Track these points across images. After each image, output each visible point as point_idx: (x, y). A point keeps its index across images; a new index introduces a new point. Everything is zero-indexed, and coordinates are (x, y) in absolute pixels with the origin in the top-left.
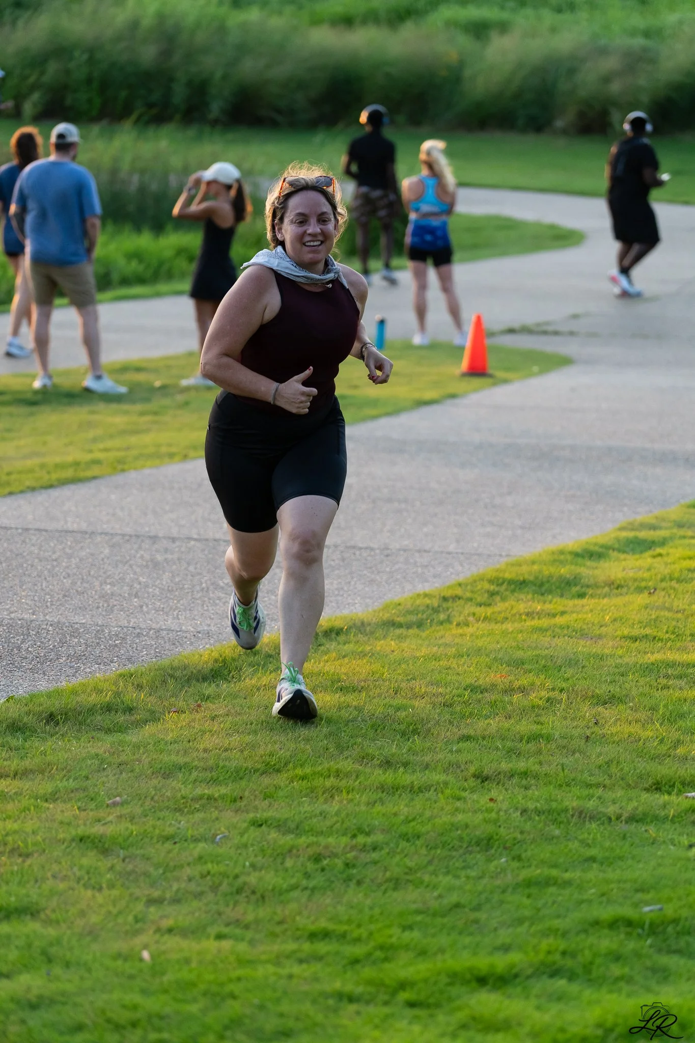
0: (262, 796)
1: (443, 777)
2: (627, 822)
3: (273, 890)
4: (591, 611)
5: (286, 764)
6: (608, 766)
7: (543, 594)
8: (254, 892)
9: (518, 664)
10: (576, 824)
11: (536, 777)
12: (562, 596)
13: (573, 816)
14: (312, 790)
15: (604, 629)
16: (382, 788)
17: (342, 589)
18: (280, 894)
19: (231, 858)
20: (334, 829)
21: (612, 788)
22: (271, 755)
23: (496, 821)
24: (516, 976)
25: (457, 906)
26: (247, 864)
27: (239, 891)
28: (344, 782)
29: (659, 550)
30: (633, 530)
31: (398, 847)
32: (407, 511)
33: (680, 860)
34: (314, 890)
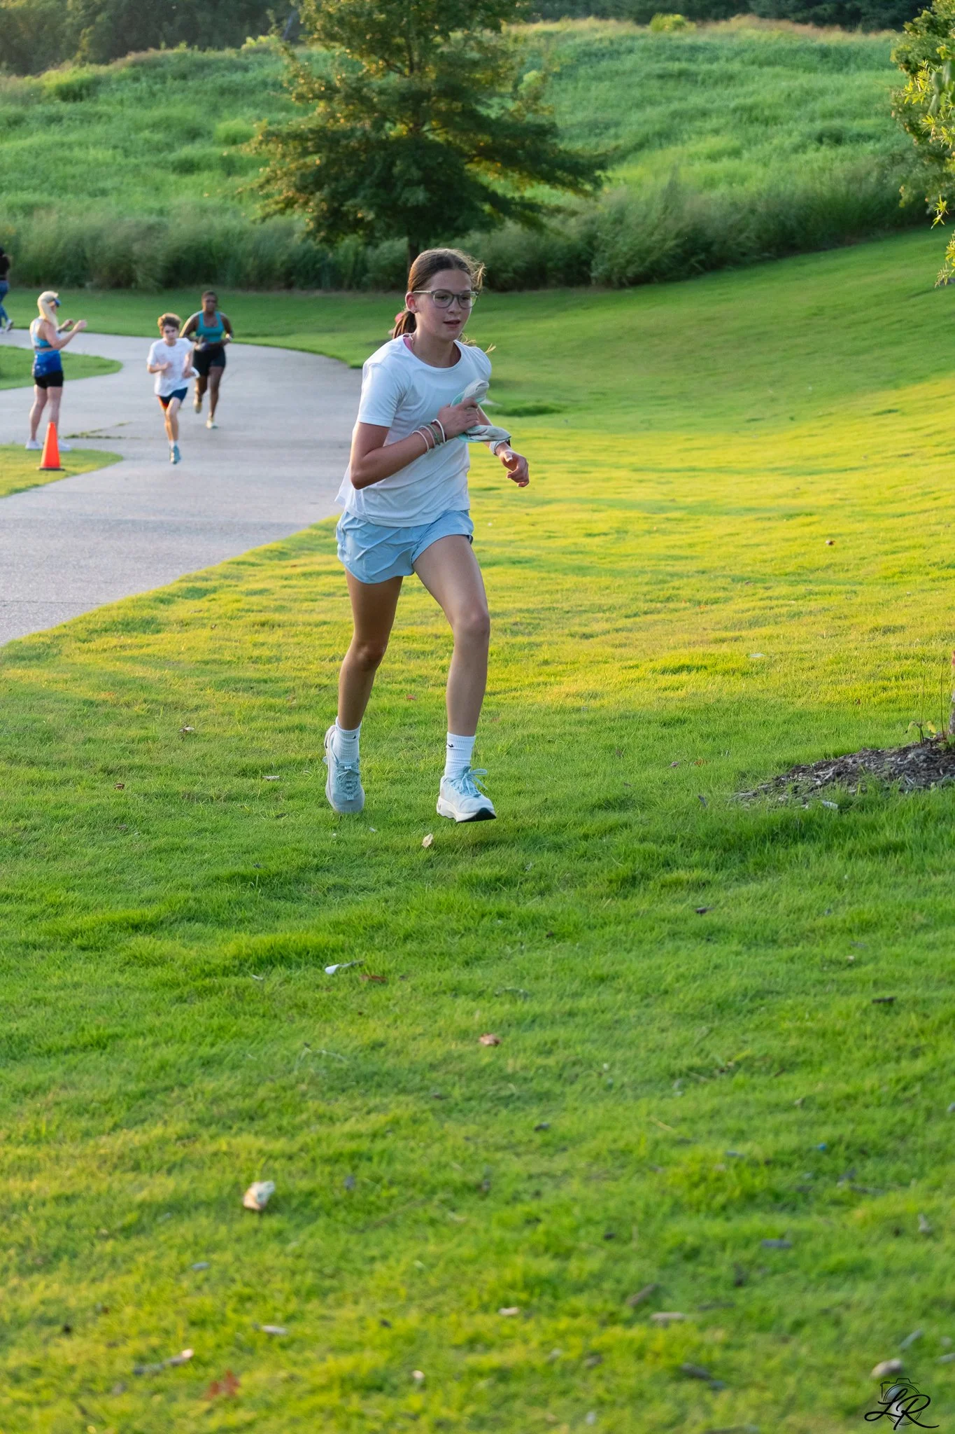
2: (225, 801)
4: (169, 642)
6: (204, 759)
7: (130, 632)
9: (122, 683)
10: (186, 804)
11: (150, 769)
12: (145, 632)
13: (183, 798)
15: (181, 657)
16: (32, 782)
21: (209, 774)
23: (126, 804)
24: (162, 922)
25: (107, 870)
29: (213, 596)
30: (190, 581)
31: (52, 827)
32: (15, 572)
33: (272, 828)
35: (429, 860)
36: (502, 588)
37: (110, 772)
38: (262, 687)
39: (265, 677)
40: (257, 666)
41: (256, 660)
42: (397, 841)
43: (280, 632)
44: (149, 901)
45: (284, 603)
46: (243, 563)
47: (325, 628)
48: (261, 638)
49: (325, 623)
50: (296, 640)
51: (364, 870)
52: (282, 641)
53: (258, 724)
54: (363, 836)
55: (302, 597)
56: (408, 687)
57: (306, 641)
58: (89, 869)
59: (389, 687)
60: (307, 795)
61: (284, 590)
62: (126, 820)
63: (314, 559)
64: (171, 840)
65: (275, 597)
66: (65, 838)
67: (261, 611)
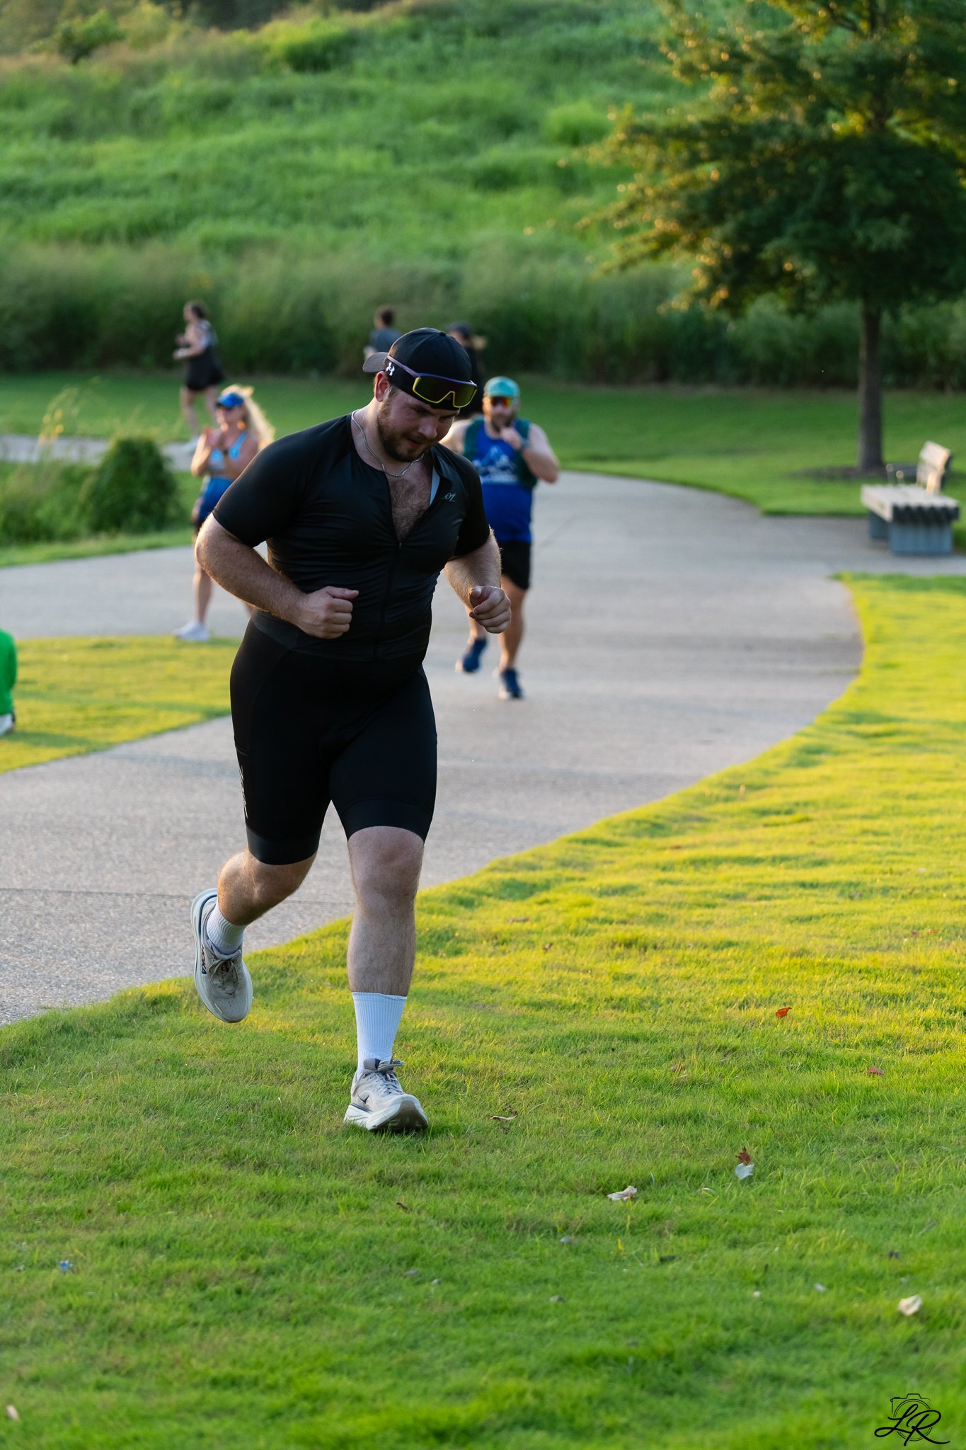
0: (114, 1211)
2: (576, 1233)
3: (155, 1326)
4: (477, 971)
5: (137, 1168)
6: (539, 1165)
8: (130, 1330)
10: (514, 1237)
12: (435, 953)
13: (509, 1228)
14: (177, 1199)
15: (497, 996)
16: (262, 1195)
17: (158, 947)
18: (165, 1332)
19: (94, 1288)
20: (216, 1249)
21: (548, 1190)
22: (117, 1157)
23: (417, 1236)
24: (482, 1429)
25: (391, 1343)
26: (116, 1294)
27: (111, 1330)
28: (214, 1189)
29: (544, 895)
30: (507, 870)
31: (300, 1270)
32: (220, 850)
33: (655, 1280)
34: (207, 1326)
35: (913, 1339)
37: (391, 1182)
38: (631, 1048)
39: (635, 1032)
40: (621, 1014)
41: (619, 1004)
42: (861, 1308)
43: (657, 958)
44: (460, 1394)
45: (662, 910)
46: (593, 841)
47: (730, 952)
48: (625, 967)
49: (730, 944)
50: (683, 971)
51: (804, 1354)
52: (661, 972)
53: (630, 1109)
54: (802, 1298)
55: (690, 899)
56: (870, 1053)
57: (700, 973)
58: (361, 1339)
59: (838, 1052)
60: (709, 1228)
61: (661, 887)
62: (418, 1261)
63: (709, 837)
64: (492, 1295)
65: (647, 898)
66: (321, 1288)
67: (624, 922)
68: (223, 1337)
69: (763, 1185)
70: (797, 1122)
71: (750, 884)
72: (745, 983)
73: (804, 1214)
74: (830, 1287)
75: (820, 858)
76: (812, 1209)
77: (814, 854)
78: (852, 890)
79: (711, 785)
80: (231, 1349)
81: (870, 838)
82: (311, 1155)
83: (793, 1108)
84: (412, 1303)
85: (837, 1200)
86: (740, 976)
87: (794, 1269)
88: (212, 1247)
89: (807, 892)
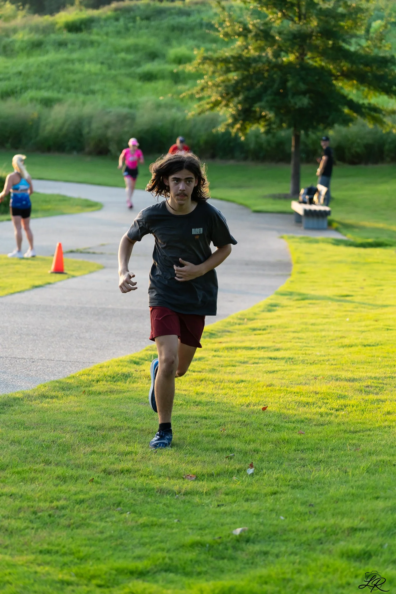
1: (87, 472)
2: (184, 495)
3: (17, 529)
4: (142, 390)
5: (8, 466)
7: (115, 382)
8: (7, 530)
10: (159, 496)
12: (125, 382)
13: (157, 492)
14: (24, 479)
16: (58, 477)
17: (14, 378)
18: (20, 531)
20: (41, 499)
21: (173, 477)
23: (120, 495)
24: (149, 572)
25: (111, 537)
28: (39, 475)
30: (153, 350)
31: (74, 507)
32: (38, 340)
33: (216, 513)
34: (37, 529)
35: (319, 540)
36: (358, 363)
37: (109, 473)
38: (204, 421)
39: (205, 415)
40: (199, 407)
41: (198, 404)
42: (299, 526)
43: (213, 386)
44: (139, 558)
45: (215, 368)
47: (243, 384)
48: (201, 389)
49: (242, 381)
50: (224, 392)
51: (277, 543)
52: (215, 392)
53: (204, 446)
54: (275, 522)
55: (224, 363)
56: (299, 425)
57: (231, 392)
58: (99, 536)
60: (237, 493)
61: (214, 358)
62: (121, 505)
63: (233, 339)
64: (151, 519)
65: (209, 362)
66: (83, 515)
67: (200, 372)
68: (43, 533)
69: (258, 477)
70: (271, 452)
71: (250, 357)
72: (248, 397)
73: (275, 488)
74: (286, 518)
75: (277, 348)
76: (278, 487)
77: (275, 346)
78: (290, 360)
79: (233, 318)
80: (47, 538)
81: (297, 340)
82: (77, 462)
83: (269, 447)
84: (119, 521)
85: (287, 483)
86: (246, 394)
87: (272, 510)
88: (38, 498)
89: (272, 361)
